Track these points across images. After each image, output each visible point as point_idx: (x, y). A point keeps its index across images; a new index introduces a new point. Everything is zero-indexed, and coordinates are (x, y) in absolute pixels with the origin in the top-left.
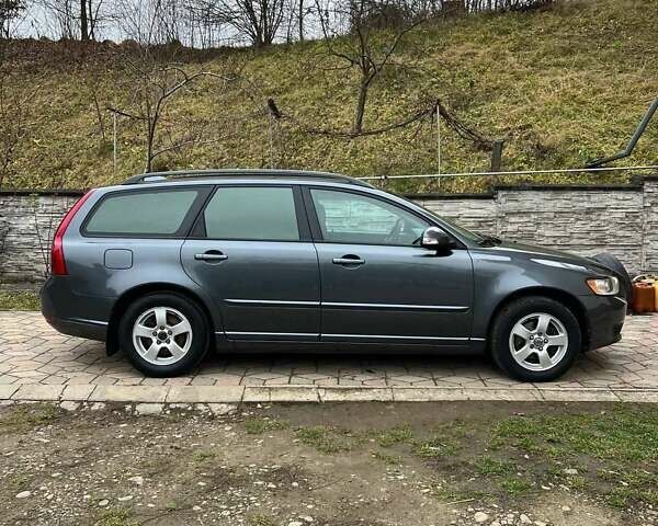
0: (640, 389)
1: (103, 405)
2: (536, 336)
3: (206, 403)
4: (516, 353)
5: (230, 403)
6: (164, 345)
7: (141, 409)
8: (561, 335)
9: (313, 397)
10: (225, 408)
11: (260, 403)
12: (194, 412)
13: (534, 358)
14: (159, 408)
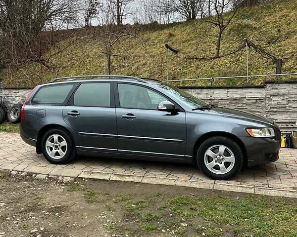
0: (279, 189)
1: (26, 173)
2: (218, 156)
3: (63, 176)
4: (208, 164)
5: (72, 177)
6: (57, 150)
7: (38, 176)
8: (232, 156)
9: (107, 178)
10: (69, 179)
11: (84, 178)
12: (56, 180)
13: (217, 167)
14: (44, 176)
